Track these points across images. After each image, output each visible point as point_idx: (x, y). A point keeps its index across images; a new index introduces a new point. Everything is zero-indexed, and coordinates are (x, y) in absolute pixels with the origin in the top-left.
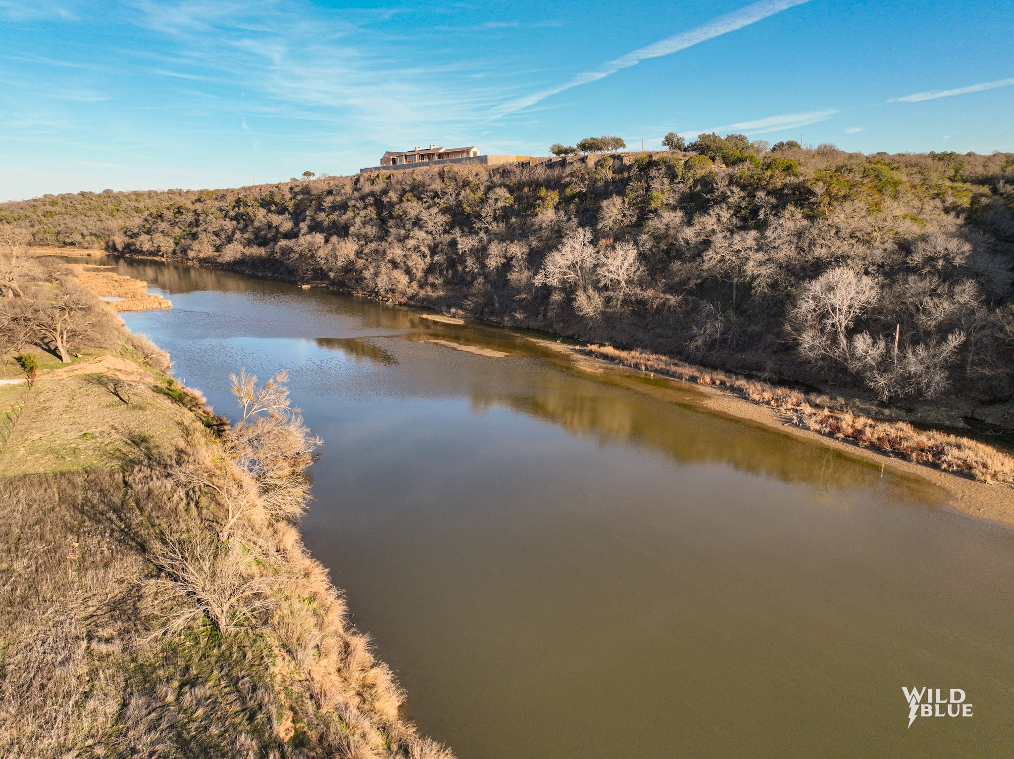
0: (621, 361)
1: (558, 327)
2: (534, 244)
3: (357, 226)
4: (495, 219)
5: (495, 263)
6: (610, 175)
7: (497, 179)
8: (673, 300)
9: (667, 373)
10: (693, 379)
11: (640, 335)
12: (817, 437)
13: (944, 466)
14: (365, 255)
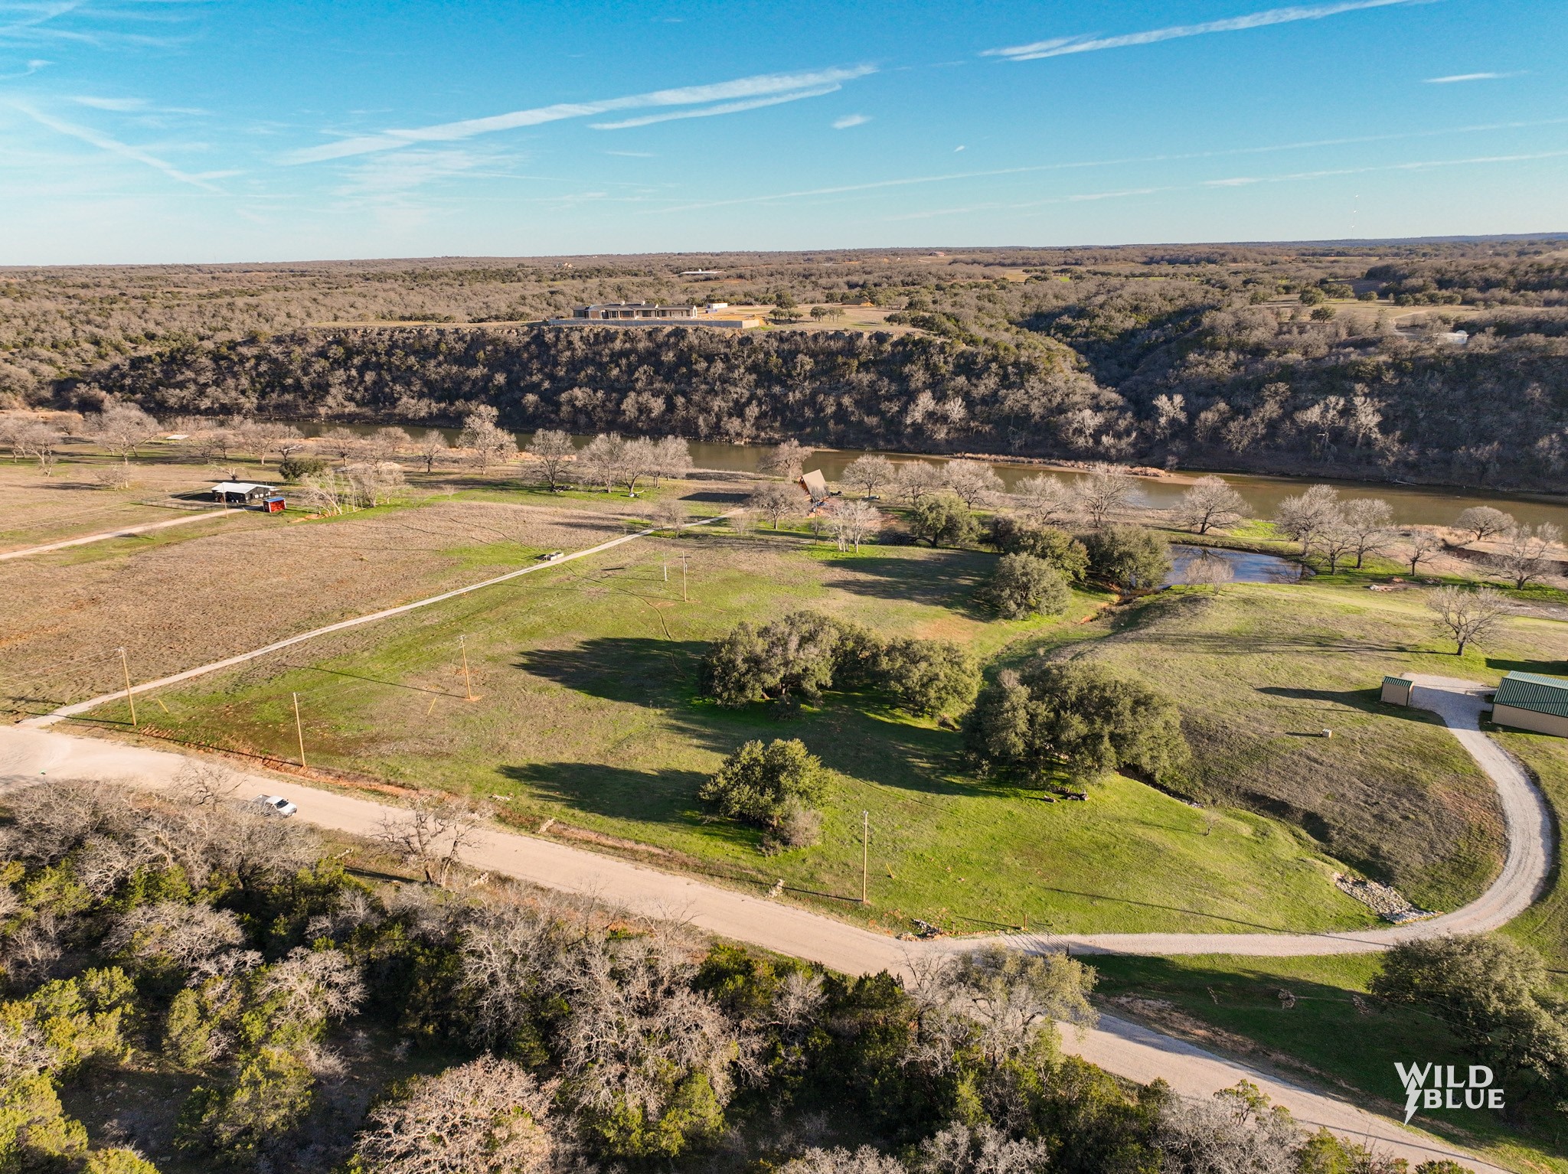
2: (858, 397)
5: (832, 411)
6: (890, 348)
8: (988, 427)
9: (1014, 462)
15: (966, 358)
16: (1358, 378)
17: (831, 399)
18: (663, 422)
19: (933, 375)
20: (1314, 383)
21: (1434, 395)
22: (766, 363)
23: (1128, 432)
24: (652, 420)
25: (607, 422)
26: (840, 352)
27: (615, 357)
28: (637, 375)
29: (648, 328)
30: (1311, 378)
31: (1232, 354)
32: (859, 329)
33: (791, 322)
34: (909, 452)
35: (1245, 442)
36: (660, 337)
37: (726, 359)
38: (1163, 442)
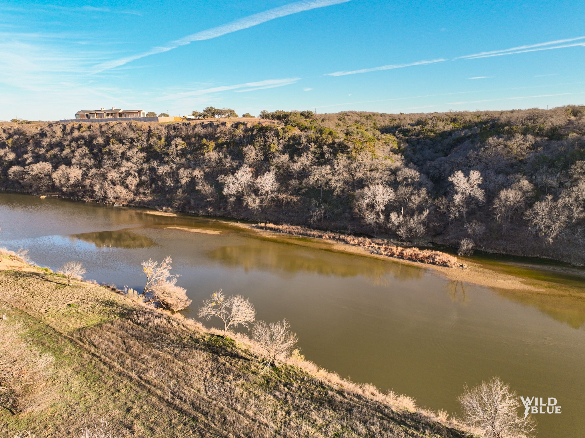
0: (281, 231)
1: (234, 214)
2: (207, 170)
3: (77, 158)
4: (177, 155)
5: (185, 181)
6: (242, 133)
7: (172, 133)
8: (295, 199)
9: (306, 235)
10: (320, 237)
11: (281, 216)
12: (387, 257)
13: (437, 263)
14: (90, 176)
15: (295, 140)
23: (420, 209)
31: (530, 137)
38: (459, 220)
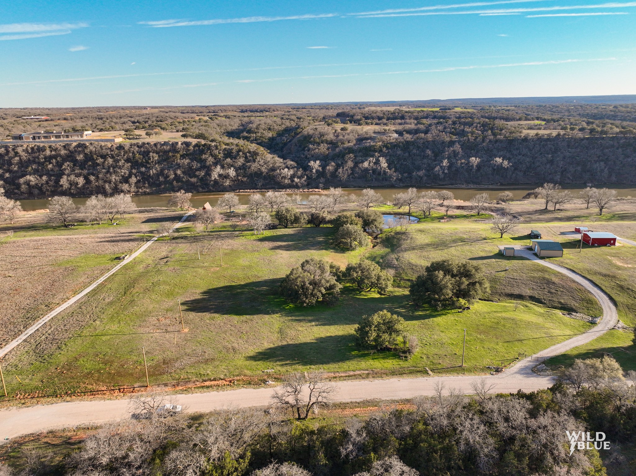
15: (227, 151)
16: (375, 151)
17: (172, 172)
18: (84, 189)
19: (215, 159)
20: (360, 154)
21: (400, 155)
22: (134, 157)
23: (302, 176)
24: (78, 188)
25: (52, 191)
26: (169, 151)
27: (49, 159)
28: (64, 167)
29: (63, 144)
30: (359, 152)
31: (325, 145)
32: (176, 141)
33: (137, 138)
34: (213, 192)
35: (345, 176)
36: (72, 148)
37: (112, 157)
38: (316, 178)
